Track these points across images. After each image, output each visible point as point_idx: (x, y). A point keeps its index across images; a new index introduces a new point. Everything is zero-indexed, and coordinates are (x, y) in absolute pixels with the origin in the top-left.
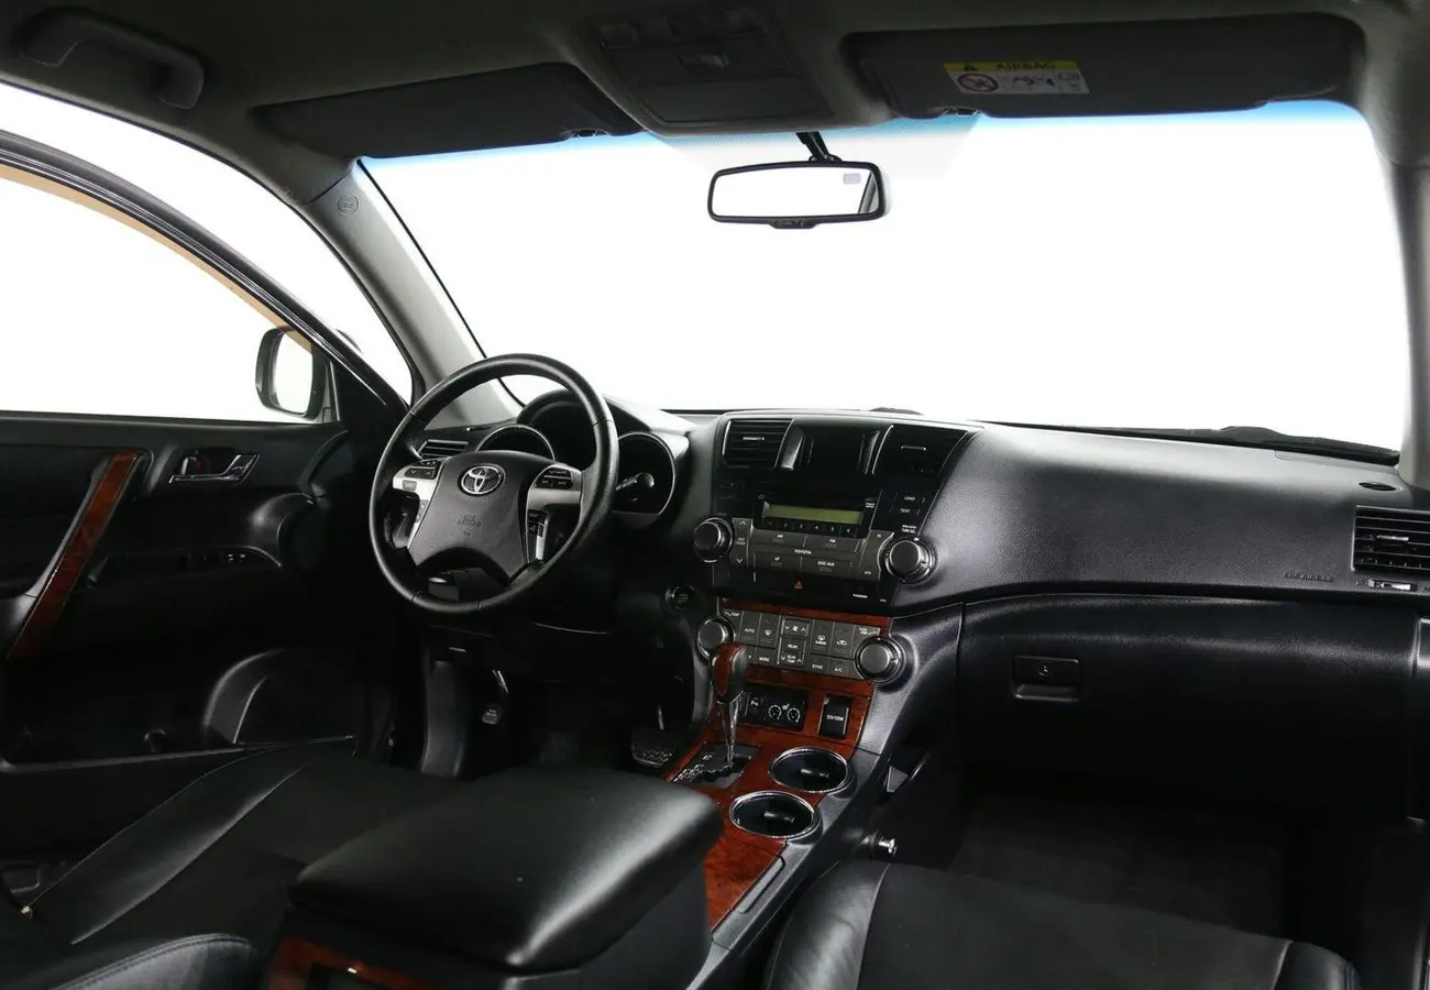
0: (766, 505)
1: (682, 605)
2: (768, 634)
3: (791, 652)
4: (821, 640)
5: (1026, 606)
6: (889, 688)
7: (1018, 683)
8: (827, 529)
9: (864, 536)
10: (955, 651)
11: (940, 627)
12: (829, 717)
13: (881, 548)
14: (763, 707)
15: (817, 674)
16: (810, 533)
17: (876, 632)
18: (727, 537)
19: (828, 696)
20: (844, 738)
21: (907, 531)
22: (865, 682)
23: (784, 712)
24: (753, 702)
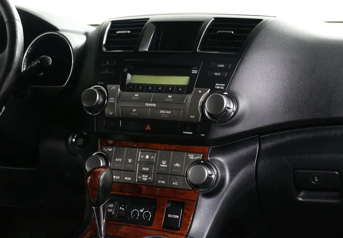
0: (129, 76)
1: (80, 146)
2: (130, 161)
3: (145, 173)
4: (164, 164)
5: (302, 136)
6: (208, 195)
7: (299, 190)
8: (166, 89)
9: (190, 93)
10: (254, 169)
11: (243, 152)
12: (170, 216)
13: (202, 99)
14: (127, 212)
15: (161, 187)
16: (156, 92)
17: (200, 157)
18: (104, 98)
19: (169, 201)
20: (178, 229)
21: (219, 87)
22: (193, 192)
23: (141, 214)
24: (121, 208)
